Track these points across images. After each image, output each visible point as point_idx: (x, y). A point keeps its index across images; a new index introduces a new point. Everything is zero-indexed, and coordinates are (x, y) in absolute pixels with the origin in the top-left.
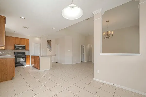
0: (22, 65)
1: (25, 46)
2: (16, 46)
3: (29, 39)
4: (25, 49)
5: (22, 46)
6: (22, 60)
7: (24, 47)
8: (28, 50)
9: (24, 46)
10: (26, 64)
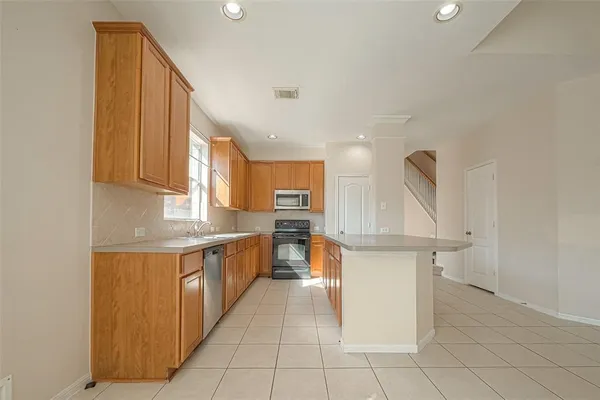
0: (295, 277)
1: (308, 192)
2: (278, 196)
3: (323, 162)
4: (308, 207)
5: (298, 196)
6: (292, 254)
7: (305, 197)
8: (321, 212)
9: (305, 192)
10: (309, 273)
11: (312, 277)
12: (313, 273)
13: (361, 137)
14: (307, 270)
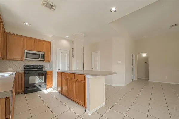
0: (38, 90)
1: (44, 53)
2: (27, 53)
3: (50, 42)
4: (44, 60)
5: (39, 54)
6: (37, 80)
7: (42, 56)
8: (49, 62)
9: (42, 53)
11: (47, 88)
12: (47, 87)
13: (67, 37)
14: (45, 86)
